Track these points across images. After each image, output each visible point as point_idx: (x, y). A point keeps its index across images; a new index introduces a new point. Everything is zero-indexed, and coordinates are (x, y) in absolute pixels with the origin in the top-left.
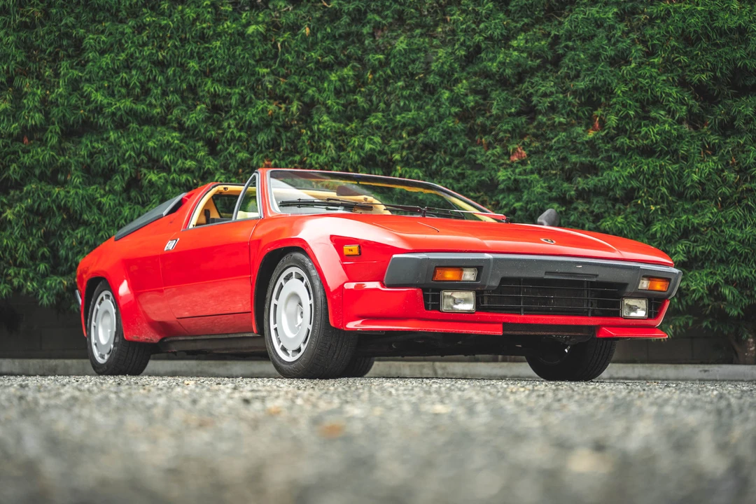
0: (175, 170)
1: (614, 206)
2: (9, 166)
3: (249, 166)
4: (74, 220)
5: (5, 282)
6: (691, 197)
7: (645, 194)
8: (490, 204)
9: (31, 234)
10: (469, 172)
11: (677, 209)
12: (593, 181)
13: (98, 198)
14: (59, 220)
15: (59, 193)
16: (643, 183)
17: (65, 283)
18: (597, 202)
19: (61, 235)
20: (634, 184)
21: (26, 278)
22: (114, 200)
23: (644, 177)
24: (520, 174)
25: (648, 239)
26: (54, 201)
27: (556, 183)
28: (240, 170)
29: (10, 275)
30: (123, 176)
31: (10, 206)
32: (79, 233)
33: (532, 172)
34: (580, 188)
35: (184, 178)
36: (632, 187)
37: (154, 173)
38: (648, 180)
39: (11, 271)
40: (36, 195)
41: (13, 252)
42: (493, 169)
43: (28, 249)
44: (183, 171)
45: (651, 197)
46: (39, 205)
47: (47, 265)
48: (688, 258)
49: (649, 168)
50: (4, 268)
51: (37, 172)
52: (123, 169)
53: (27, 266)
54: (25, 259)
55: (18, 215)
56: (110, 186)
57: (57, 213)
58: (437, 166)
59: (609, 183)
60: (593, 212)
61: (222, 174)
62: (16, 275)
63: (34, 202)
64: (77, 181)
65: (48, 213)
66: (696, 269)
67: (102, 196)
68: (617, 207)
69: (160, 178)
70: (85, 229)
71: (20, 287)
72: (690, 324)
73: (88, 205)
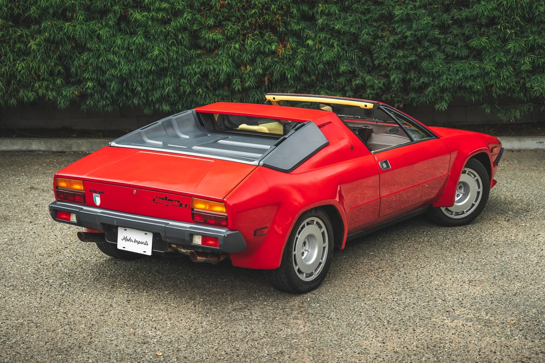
0: (153, 9)
1: (480, 30)
2: (30, 8)
3: (208, 4)
4: (81, 47)
5: (32, 91)
6: (538, 23)
7: (504, 21)
8: (388, 30)
9: (49, 57)
10: (373, 7)
11: (527, 31)
12: (465, 13)
13: (97, 31)
14: (69, 47)
15: (68, 28)
16: (502, 14)
17: (77, 93)
18: (468, 26)
19: (71, 57)
20: (496, 13)
21: (47, 88)
22: (109, 32)
23: (504, 8)
24: (411, 9)
25: (504, 52)
26: (65, 34)
27: (438, 15)
28: (202, 8)
29: (36, 87)
30: (115, 15)
31: (33, 38)
32: (85, 56)
33: (420, 7)
34: (455, 18)
35: (160, 15)
36: (494, 16)
37: (138, 12)
38: (506, 11)
39: (37, 85)
40: (52, 30)
41: (37, 71)
42: (391, 5)
43: (48, 69)
44: (159, 10)
45: (508, 23)
46: (54, 36)
47: (61, 79)
48: (533, 67)
49: (507, 3)
50: (31, 82)
51: (51, 11)
52: (115, 10)
53: (47, 80)
54: (46, 76)
55: (39, 45)
56: (106, 21)
57: (67, 42)
58: (349, 3)
59: (477, 14)
60: (464, 34)
61: (189, 12)
62: (40, 87)
63: (50, 35)
64: (81, 18)
65: (61, 42)
66: (539, 73)
67: (100, 30)
68: (482, 30)
69: (143, 16)
70: (89, 54)
71: (44, 96)
72: (532, 110)
73: (90, 35)
